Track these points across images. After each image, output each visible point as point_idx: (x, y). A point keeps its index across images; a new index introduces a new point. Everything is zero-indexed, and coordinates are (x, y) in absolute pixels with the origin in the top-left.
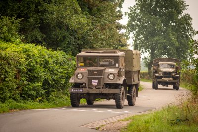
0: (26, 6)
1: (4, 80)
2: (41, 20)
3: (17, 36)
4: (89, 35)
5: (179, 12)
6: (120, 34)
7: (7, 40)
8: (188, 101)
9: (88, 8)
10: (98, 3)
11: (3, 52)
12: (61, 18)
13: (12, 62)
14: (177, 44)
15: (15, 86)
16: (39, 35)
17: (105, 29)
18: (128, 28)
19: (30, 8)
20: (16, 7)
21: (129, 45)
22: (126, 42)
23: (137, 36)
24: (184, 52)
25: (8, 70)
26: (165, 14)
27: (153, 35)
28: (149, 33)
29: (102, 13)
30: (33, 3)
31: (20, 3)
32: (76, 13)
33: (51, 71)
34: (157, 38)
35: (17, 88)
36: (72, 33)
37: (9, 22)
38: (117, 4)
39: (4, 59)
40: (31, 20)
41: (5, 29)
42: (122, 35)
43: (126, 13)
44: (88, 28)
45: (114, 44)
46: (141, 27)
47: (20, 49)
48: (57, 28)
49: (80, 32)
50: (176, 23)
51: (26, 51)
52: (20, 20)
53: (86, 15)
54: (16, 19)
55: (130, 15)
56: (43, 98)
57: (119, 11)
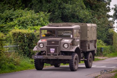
0: (53, 5)
2: (62, 13)
3: (48, 23)
6: (109, 21)
7: (43, 25)
9: (90, 6)
12: (74, 12)
17: (100, 18)
18: (114, 17)
19: (55, 6)
20: (48, 6)
21: (114, 27)
22: (113, 25)
29: (98, 8)
30: (57, 4)
31: (50, 3)
36: (80, 21)
37: (43, 15)
38: (107, 3)
40: (56, 13)
41: (42, 19)
43: (112, 8)
44: (90, 17)
45: (105, 27)
48: (71, 18)
49: (85, 20)
52: (50, 13)
53: (89, 10)
54: (48, 13)
55: (115, 9)
57: (108, 7)
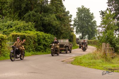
1: (29, 45)
2: (43, 23)
3: (34, 29)
4: (60, 28)
5: (92, 20)
7: (30, 30)
8: (96, 51)
9: (59, 18)
10: (63, 17)
11: (29, 35)
12: (50, 22)
13: (32, 38)
14: (91, 31)
15: (33, 47)
16: (42, 28)
17: (65, 26)
18: (74, 25)
19: (38, 19)
21: (74, 31)
23: (77, 28)
24: (94, 34)
25: (31, 41)
26: (87, 20)
27: (83, 28)
28: (81, 27)
29: (64, 20)
30: (40, 17)
31: (35, 17)
32: (55, 20)
33: (46, 41)
34: (84, 29)
35: (34, 47)
36: (53, 27)
37: (31, 24)
38: (69, 17)
39: (29, 37)
40: (39, 23)
41: (30, 26)
42: (72, 28)
43: (73, 20)
44: (59, 25)
46: (79, 25)
47: (35, 33)
48: (48, 26)
49: (57, 27)
50: (91, 23)
51: (37, 34)
53: (59, 21)
54: (34, 23)
55: (74, 21)
56: (43, 51)
57: (70, 19)
